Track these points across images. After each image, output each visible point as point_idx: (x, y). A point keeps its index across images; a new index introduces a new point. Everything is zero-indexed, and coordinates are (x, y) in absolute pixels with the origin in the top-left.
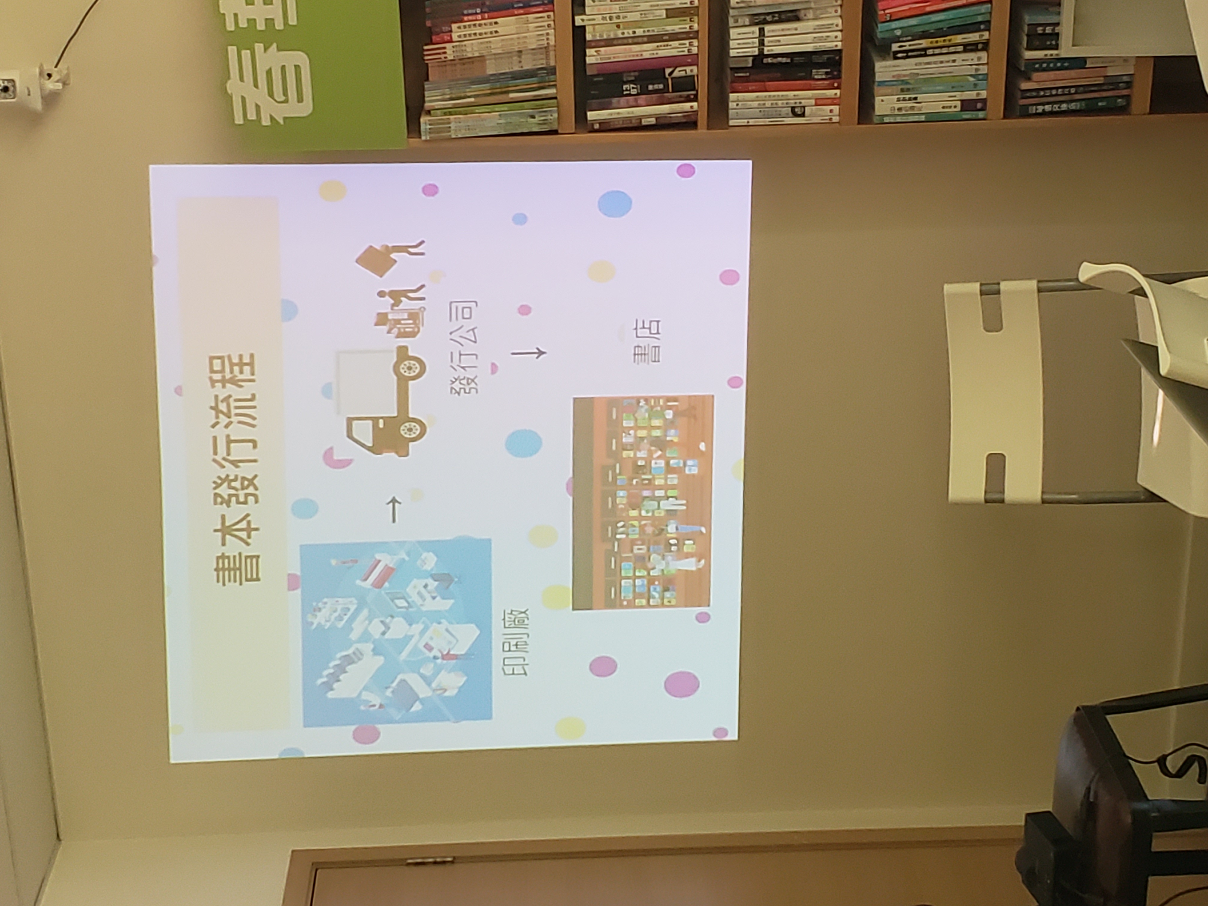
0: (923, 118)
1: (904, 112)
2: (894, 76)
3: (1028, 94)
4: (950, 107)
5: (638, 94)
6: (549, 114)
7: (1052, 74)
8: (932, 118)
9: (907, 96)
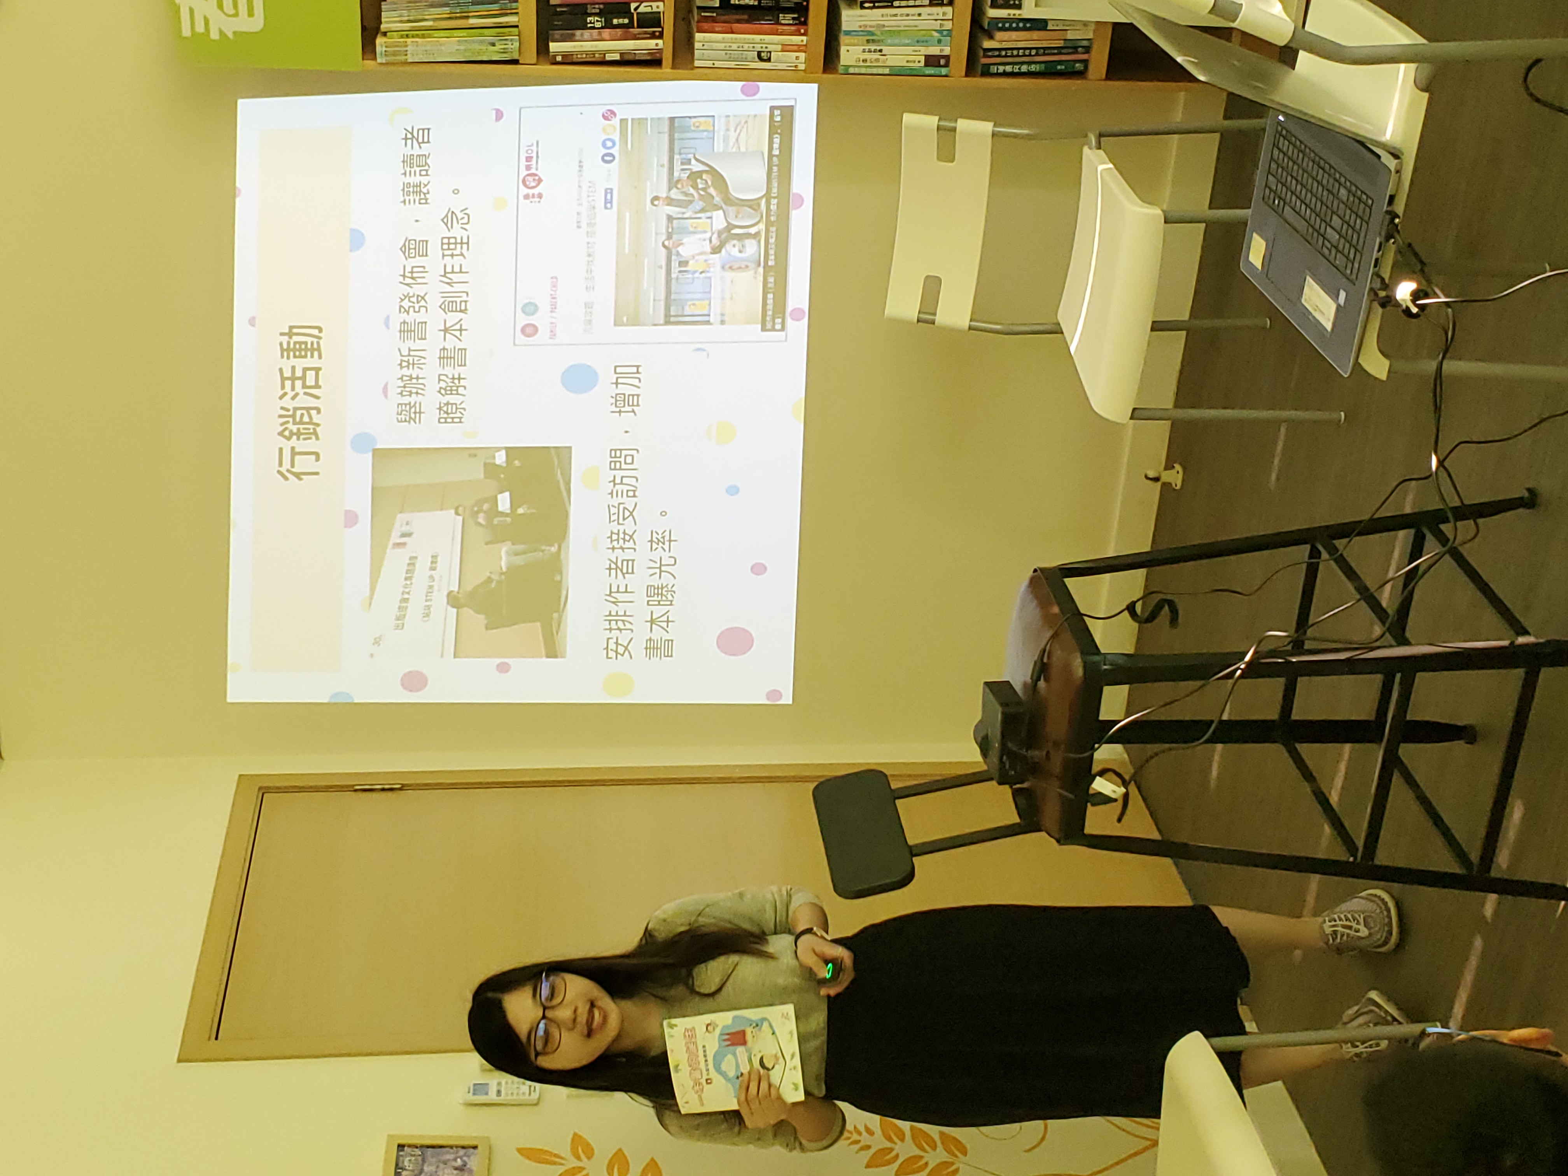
0: (887, 71)
1: (868, 64)
2: (860, 27)
3: (990, 54)
4: (915, 62)
5: (602, 28)
6: (510, 43)
7: (1014, 35)
8: (897, 72)
9: (873, 48)
